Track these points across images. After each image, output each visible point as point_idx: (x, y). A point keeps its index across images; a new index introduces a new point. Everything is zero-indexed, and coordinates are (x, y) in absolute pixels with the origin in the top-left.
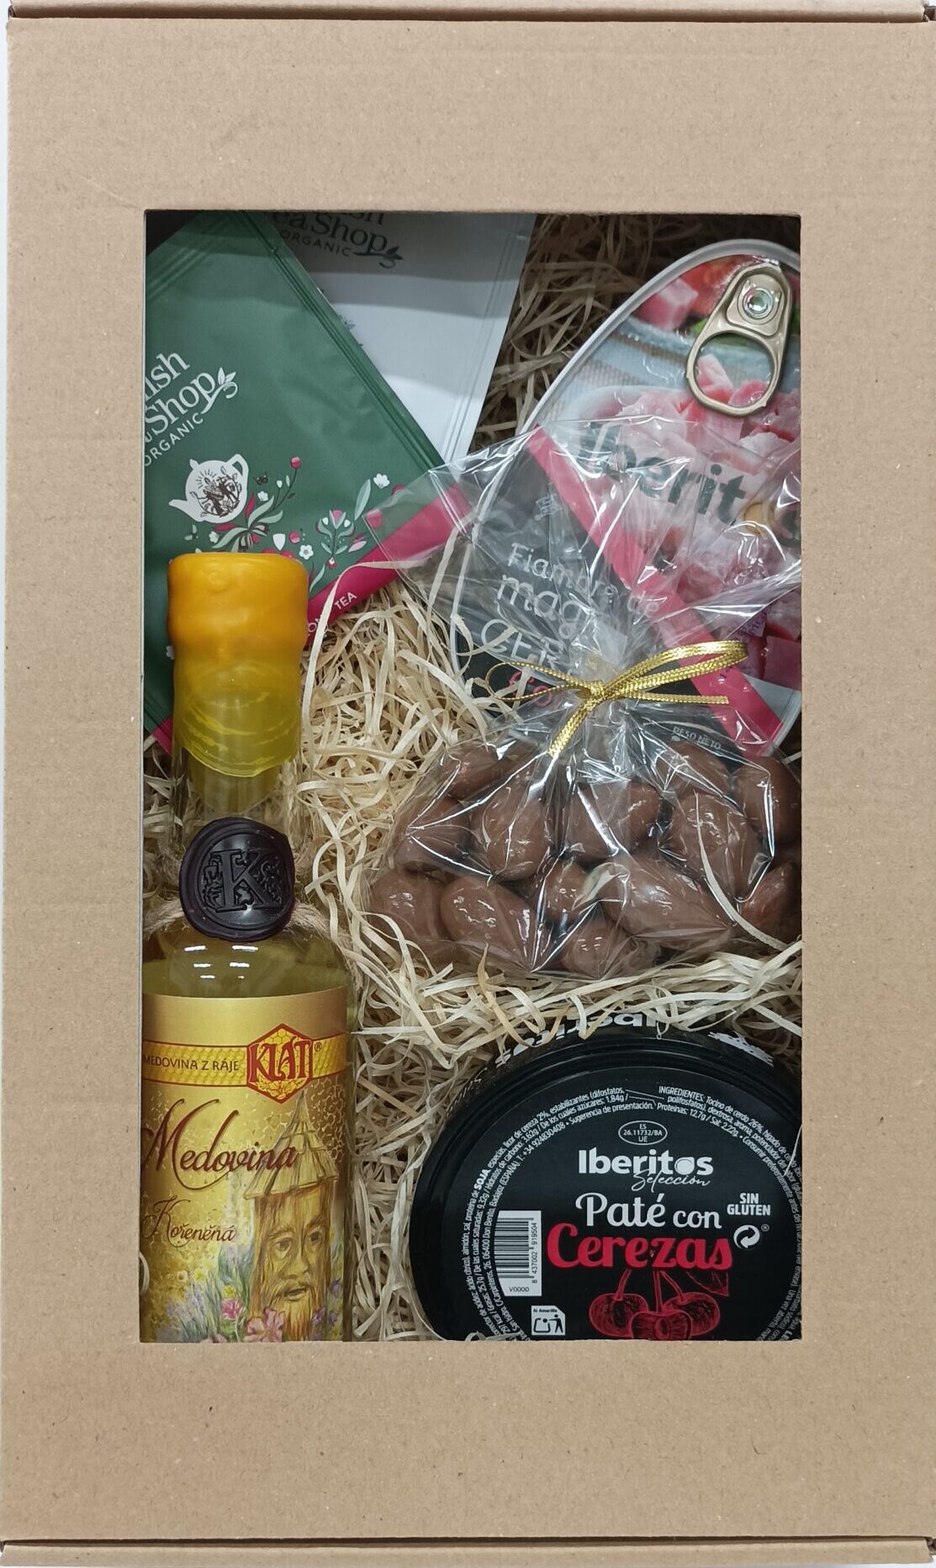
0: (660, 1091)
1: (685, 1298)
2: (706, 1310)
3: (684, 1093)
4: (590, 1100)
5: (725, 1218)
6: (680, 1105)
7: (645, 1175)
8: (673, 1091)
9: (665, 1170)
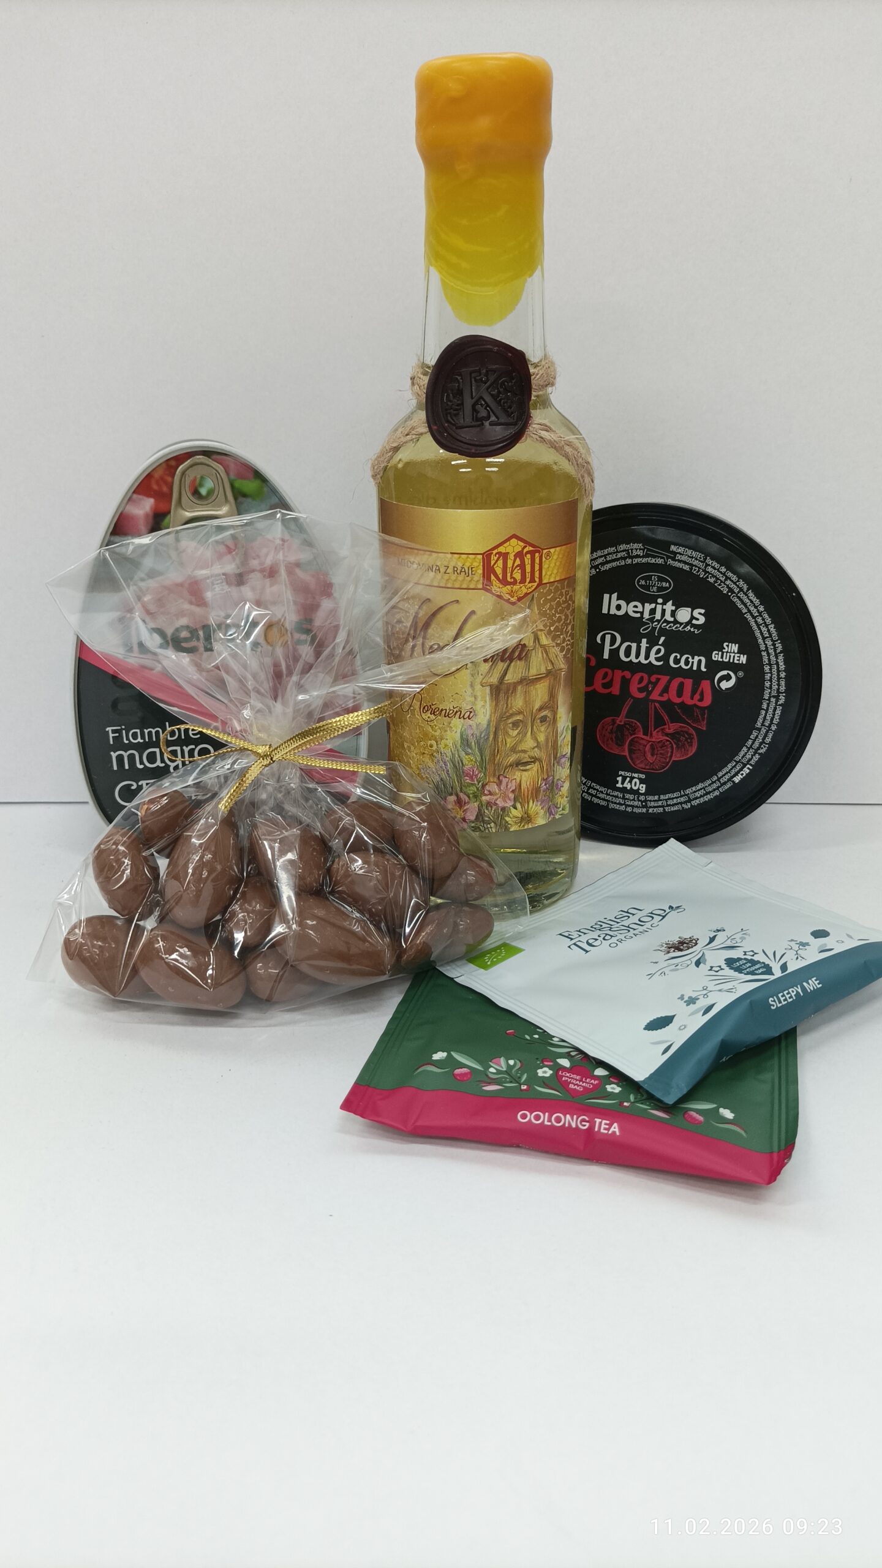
0: (671, 550)
1: (672, 728)
2: (686, 740)
3: (689, 552)
4: (617, 552)
5: (710, 663)
6: (685, 563)
7: (652, 620)
8: (681, 550)
9: (668, 617)
